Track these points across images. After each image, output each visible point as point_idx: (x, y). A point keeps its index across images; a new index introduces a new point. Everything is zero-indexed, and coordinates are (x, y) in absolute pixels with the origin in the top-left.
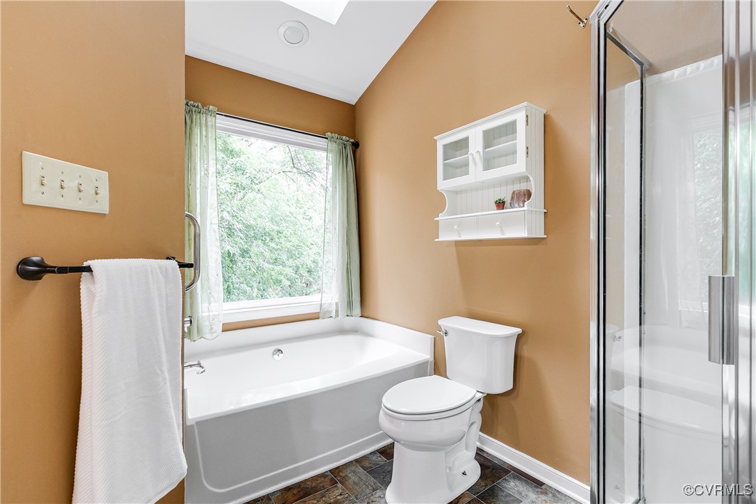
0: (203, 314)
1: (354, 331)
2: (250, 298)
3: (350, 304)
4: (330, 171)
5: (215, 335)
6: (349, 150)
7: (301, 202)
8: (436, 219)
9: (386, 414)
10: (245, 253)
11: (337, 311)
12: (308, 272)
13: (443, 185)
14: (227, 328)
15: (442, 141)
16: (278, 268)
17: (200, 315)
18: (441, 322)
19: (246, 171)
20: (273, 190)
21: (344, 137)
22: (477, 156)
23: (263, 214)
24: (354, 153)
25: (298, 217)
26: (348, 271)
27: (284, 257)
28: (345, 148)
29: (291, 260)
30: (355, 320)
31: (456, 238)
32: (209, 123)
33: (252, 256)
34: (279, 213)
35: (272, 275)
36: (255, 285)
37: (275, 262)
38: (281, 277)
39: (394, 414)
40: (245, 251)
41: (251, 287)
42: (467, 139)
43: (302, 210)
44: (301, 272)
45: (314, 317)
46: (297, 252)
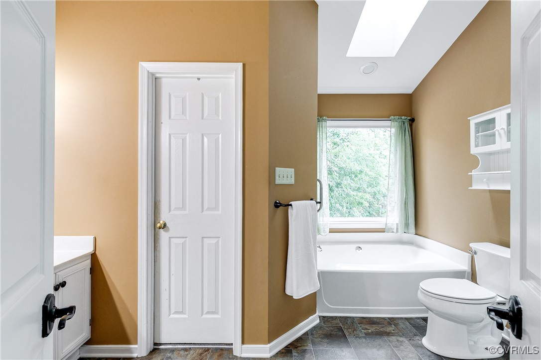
0: (321, 223)
1: (411, 243)
2: (342, 215)
3: (407, 225)
4: (393, 141)
5: (326, 234)
6: (407, 125)
7: (379, 145)
8: (469, 174)
9: (422, 292)
10: (338, 185)
11: (397, 229)
12: (383, 197)
13: (474, 150)
14: (332, 231)
15: (474, 121)
16: (360, 194)
17: (319, 222)
18: (471, 245)
19: (340, 135)
20: (357, 139)
21: (403, 117)
22: (502, 132)
23: (350, 156)
24: (411, 126)
25: (376, 157)
26: (406, 204)
27: (365, 186)
28: (404, 124)
29: (370, 188)
30: (411, 236)
31: (486, 188)
32: (323, 125)
33: (343, 187)
34: (361, 155)
35: (355, 199)
36: (345, 205)
37: (358, 189)
38: (363, 201)
39: (427, 293)
40: (339, 184)
41: (342, 206)
42: (494, 118)
43: (379, 151)
44: (378, 197)
45: (382, 231)
46: (374, 182)
